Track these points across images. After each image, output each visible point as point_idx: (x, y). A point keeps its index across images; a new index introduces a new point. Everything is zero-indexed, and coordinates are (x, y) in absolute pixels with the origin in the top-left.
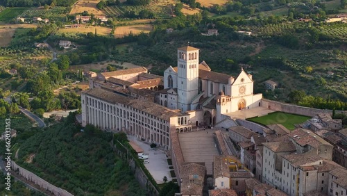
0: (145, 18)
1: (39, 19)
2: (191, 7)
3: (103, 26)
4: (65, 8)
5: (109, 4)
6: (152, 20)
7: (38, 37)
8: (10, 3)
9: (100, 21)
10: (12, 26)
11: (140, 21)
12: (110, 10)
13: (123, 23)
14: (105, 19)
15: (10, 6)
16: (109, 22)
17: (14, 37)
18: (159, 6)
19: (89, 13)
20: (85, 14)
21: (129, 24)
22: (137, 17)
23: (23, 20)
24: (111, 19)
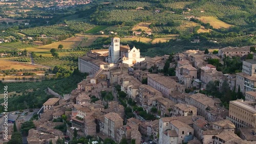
0: (174, 34)
1: (112, 32)
2: (205, 28)
3: (148, 37)
4: (129, 27)
5: (157, 25)
6: (178, 35)
7: (106, 42)
8: (99, 23)
9: (147, 34)
10: (96, 36)
11: (171, 35)
12: (156, 29)
13: (159, 36)
14: (150, 34)
15: (99, 25)
16: (152, 35)
17: (94, 42)
18: (186, 27)
19: (142, 30)
20: (139, 30)
21: (163, 37)
22: (170, 33)
23: (103, 33)
24: (154, 34)
